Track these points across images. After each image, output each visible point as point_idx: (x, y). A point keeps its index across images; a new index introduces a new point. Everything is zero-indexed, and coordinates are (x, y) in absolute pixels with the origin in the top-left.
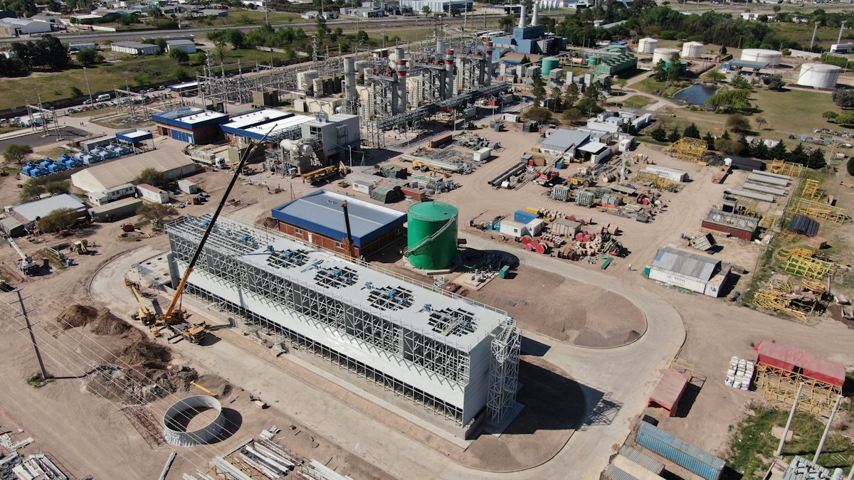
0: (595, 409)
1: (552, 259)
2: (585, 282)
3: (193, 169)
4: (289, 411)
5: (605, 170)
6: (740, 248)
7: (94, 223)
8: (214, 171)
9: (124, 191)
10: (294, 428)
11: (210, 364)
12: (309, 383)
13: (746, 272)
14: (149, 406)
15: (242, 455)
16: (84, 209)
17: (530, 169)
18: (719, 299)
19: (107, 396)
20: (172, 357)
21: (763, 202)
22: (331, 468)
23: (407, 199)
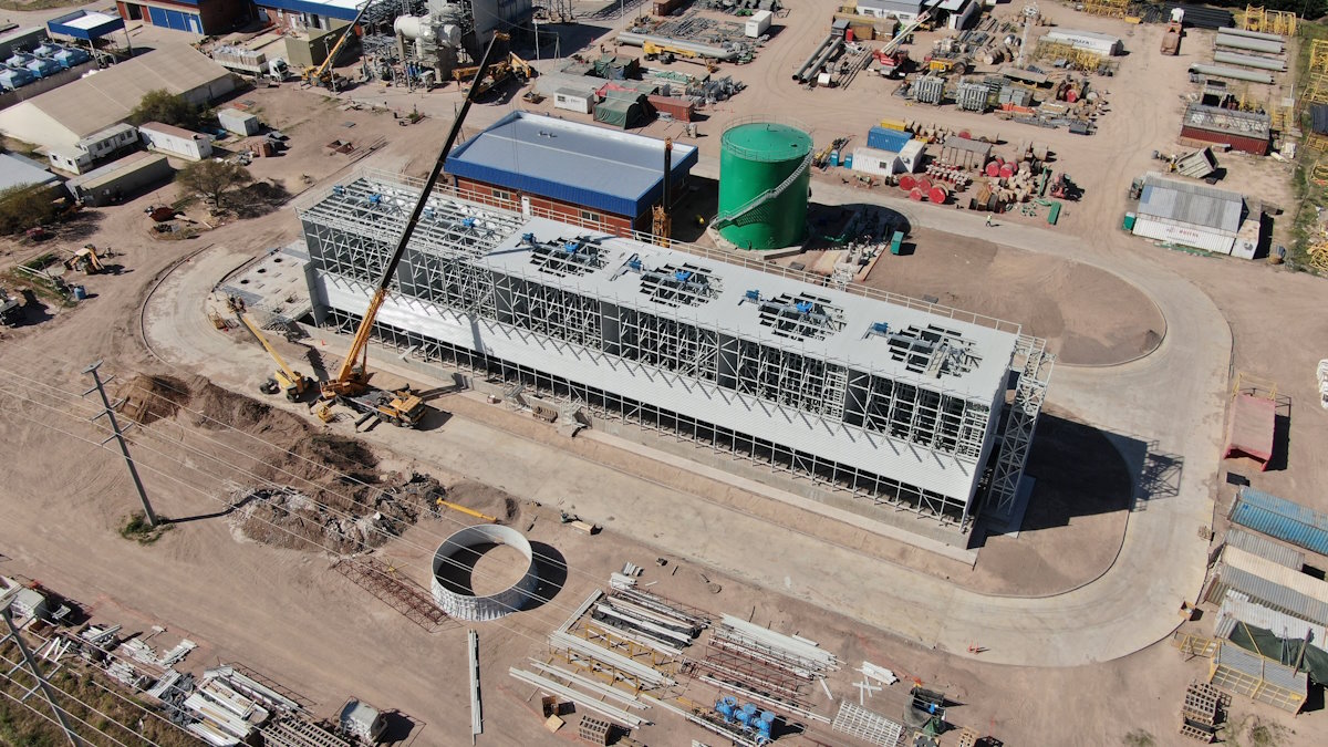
0: (1144, 472)
1: (959, 212)
2: (1032, 250)
3: (230, 85)
4: (640, 532)
5: (979, 42)
6: (1253, 170)
7: (85, 209)
8: (270, 86)
9: (117, 139)
10: (665, 563)
11: (455, 462)
12: (652, 480)
13: (1279, 212)
14: (380, 552)
15: (594, 621)
16: (57, 183)
17: (851, 46)
18: (1258, 262)
19: (291, 544)
20: (375, 456)
21: (1256, 85)
22: (761, 626)
23: (661, 119)
